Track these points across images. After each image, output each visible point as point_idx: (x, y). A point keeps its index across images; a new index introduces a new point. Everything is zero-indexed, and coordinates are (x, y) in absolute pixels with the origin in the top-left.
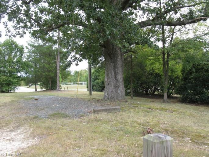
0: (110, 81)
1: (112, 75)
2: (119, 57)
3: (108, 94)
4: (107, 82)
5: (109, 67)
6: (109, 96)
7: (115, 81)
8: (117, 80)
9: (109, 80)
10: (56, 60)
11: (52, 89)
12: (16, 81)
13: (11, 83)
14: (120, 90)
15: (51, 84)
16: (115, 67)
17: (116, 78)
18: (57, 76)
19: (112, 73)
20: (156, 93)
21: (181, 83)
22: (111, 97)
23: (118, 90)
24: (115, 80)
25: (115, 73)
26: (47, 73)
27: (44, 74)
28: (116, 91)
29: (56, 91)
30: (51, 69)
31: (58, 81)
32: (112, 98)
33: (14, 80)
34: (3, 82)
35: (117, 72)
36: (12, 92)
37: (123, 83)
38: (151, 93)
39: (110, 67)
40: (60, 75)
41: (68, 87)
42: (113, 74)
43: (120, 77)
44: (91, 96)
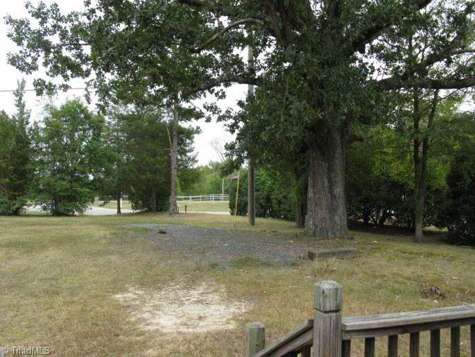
0: (320, 198)
1: (323, 186)
2: (339, 151)
3: (314, 224)
4: (312, 200)
5: (318, 169)
6: (316, 226)
7: (330, 198)
8: (333, 197)
9: (317, 196)
10: (169, 147)
11: (158, 211)
12: (88, 192)
13: (77, 197)
14: (338, 216)
15: (156, 200)
16: (330, 170)
17: (331, 192)
18: (170, 182)
19: (324, 182)
20: (386, 223)
21: (446, 202)
22: (320, 230)
23: (334, 216)
24: (329, 195)
25: (330, 181)
26: (149, 175)
27: (143, 177)
28: (332, 218)
29: (168, 215)
30: (158, 166)
31: (173, 193)
32: (323, 231)
33: (84, 189)
34: (61, 194)
35: (333, 180)
36: (75, 216)
37: (344, 202)
38: (376, 222)
39: (320, 170)
40: (177, 180)
41: (186, 207)
42: (326, 184)
43: (339, 190)
44: (252, 226)
